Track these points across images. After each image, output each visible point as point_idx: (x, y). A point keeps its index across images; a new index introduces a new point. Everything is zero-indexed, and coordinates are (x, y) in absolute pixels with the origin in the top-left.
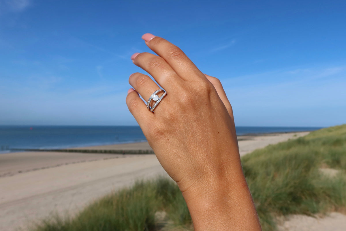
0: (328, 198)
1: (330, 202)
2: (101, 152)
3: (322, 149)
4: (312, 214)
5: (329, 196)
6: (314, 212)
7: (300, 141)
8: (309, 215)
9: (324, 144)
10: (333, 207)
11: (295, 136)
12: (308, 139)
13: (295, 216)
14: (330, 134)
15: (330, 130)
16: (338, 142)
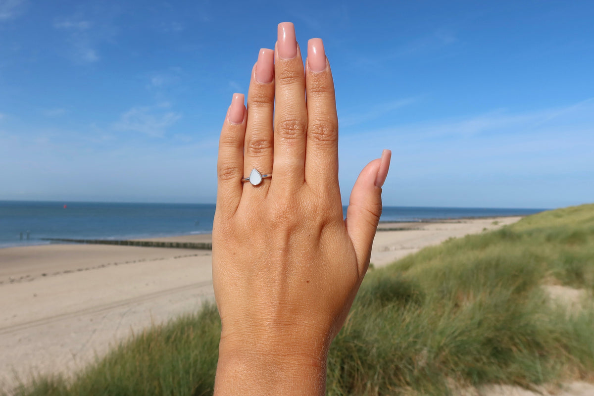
0: (564, 352)
1: (569, 360)
2: (171, 246)
3: (548, 251)
4: (532, 385)
5: (566, 347)
6: (537, 382)
7: (505, 235)
8: (527, 388)
9: (549, 238)
10: (576, 370)
11: (496, 223)
12: (518, 229)
13: (497, 387)
14: (559, 222)
15: (558, 214)
16: (576, 237)
